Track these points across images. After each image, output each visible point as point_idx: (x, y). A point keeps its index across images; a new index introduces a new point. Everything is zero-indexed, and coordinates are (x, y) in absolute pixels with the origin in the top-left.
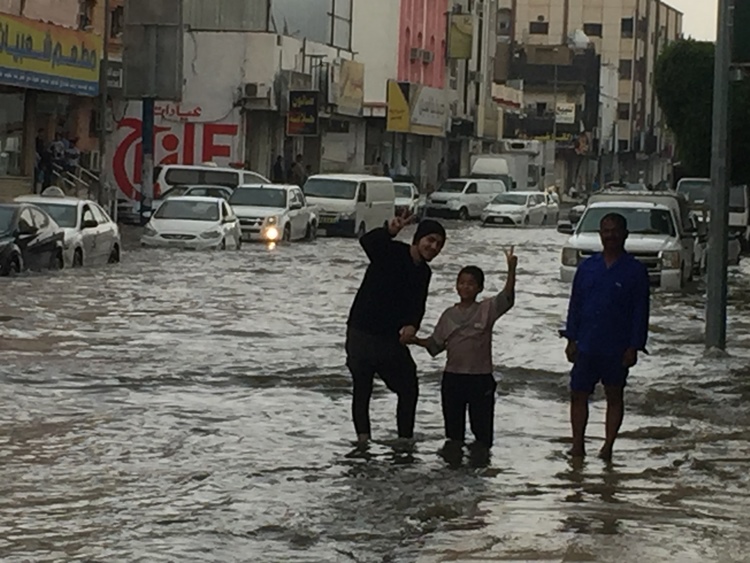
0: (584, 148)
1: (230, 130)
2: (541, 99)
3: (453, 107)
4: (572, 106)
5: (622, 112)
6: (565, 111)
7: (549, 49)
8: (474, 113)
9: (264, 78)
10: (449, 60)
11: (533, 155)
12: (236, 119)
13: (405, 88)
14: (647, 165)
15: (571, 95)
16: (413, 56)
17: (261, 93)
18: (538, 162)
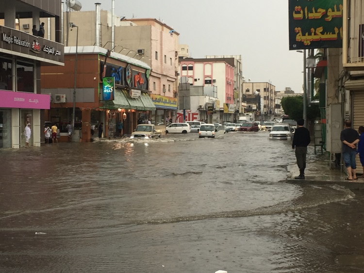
0: (258, 114)
1: (197, 114)
2: (250, 105)
3: (235, 107)
4: (255, 106)
5: (265, 107)
6: (254, 107)
7: (250, 95)
8: (239, 108)
9: (203, 104)
10: (234, 99)
11: (251, 116)
12: (198, 112)
13: (227, 104)
14: (270, 116)
15: (255, 104)
16: (228, 98)
17: (202, 107)
18: (251, 117)
